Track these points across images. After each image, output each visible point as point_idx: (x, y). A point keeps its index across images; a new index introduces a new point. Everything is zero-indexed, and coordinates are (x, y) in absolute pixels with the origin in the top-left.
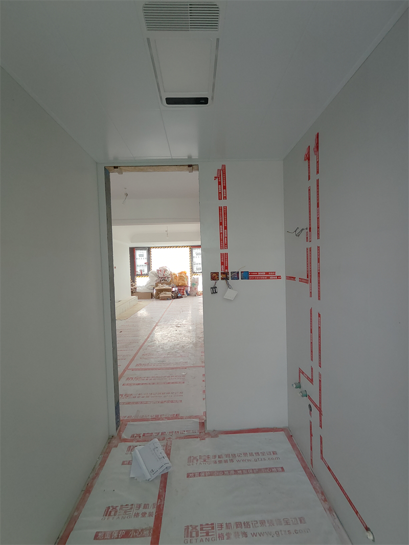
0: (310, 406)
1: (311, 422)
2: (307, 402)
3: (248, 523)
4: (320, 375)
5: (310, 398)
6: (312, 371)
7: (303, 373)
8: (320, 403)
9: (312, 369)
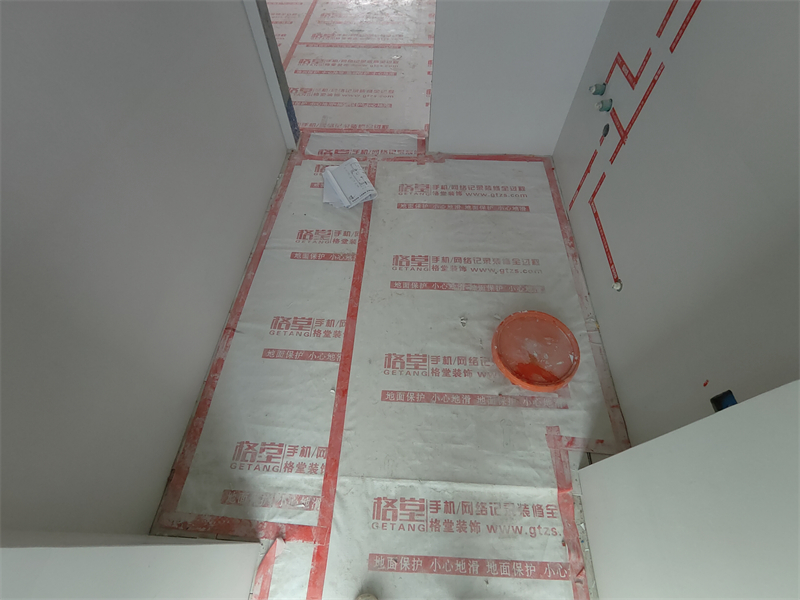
0: (607, 128)
1: (596, 153)
2: (606, 119)
3: (469, 259)
5: (614, 115)
6: (647, 60)
7: (623, 64)
8: (631, 123)
9: (649, 55)
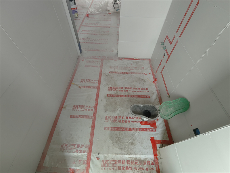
0: (165, 54)
1: (162, 60)
2: (164, 51)
3: (129, 88)
4: (177, 41)
5: (166, 51)
6: (174, 38)
7: (168, 38)
8: (171, 54)
9: (174, 37)
